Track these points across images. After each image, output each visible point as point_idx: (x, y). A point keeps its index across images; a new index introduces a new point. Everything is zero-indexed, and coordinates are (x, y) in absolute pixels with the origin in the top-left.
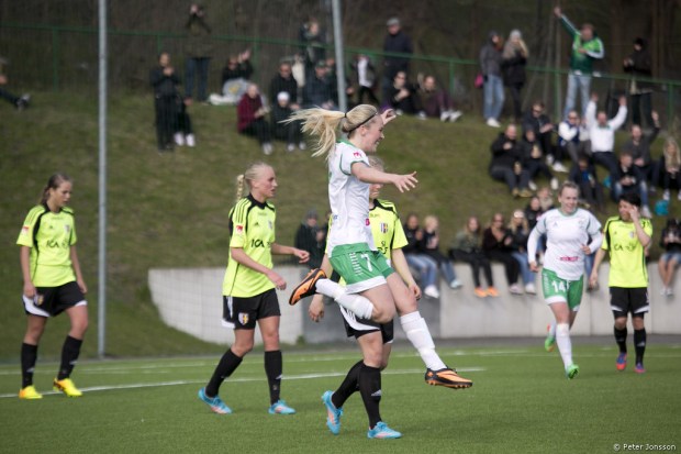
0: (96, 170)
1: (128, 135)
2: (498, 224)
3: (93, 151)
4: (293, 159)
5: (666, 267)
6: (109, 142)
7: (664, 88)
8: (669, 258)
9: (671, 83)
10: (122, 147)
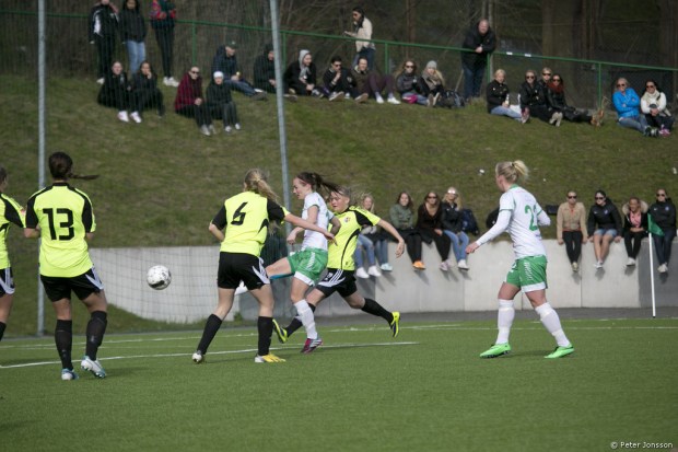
0: (36, 152)
1: (67, 116)
2: (433, 201)
3: (33, 132)
4: (230, 139)
5: (601, 242)
6: (47, 123)
7: (594, 68)
8: (603, 234)
9: (600, 63)
10: (60, 128)
